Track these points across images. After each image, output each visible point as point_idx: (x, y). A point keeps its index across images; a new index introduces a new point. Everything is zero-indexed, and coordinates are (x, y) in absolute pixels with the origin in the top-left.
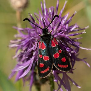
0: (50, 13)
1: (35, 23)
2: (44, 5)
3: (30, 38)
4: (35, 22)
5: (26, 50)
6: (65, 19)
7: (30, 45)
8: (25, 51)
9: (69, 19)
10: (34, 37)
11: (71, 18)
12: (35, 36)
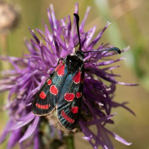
0: (64, 27)
1: (41, 45)
2: (53, 15)
3: (31, 72)
4: (41, 43)
5: (26, 93)
6: (91, 35)
7: (33, 84)
8: (23, 95)
9: (98, 36)
10: (39, 69)
11: (101, 34)
12: (41, 68)
